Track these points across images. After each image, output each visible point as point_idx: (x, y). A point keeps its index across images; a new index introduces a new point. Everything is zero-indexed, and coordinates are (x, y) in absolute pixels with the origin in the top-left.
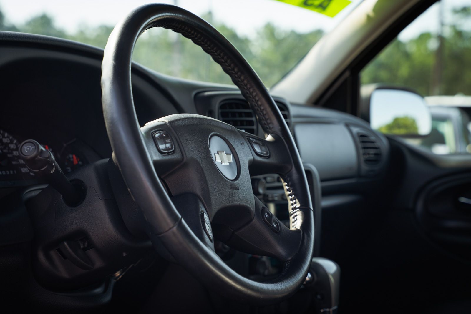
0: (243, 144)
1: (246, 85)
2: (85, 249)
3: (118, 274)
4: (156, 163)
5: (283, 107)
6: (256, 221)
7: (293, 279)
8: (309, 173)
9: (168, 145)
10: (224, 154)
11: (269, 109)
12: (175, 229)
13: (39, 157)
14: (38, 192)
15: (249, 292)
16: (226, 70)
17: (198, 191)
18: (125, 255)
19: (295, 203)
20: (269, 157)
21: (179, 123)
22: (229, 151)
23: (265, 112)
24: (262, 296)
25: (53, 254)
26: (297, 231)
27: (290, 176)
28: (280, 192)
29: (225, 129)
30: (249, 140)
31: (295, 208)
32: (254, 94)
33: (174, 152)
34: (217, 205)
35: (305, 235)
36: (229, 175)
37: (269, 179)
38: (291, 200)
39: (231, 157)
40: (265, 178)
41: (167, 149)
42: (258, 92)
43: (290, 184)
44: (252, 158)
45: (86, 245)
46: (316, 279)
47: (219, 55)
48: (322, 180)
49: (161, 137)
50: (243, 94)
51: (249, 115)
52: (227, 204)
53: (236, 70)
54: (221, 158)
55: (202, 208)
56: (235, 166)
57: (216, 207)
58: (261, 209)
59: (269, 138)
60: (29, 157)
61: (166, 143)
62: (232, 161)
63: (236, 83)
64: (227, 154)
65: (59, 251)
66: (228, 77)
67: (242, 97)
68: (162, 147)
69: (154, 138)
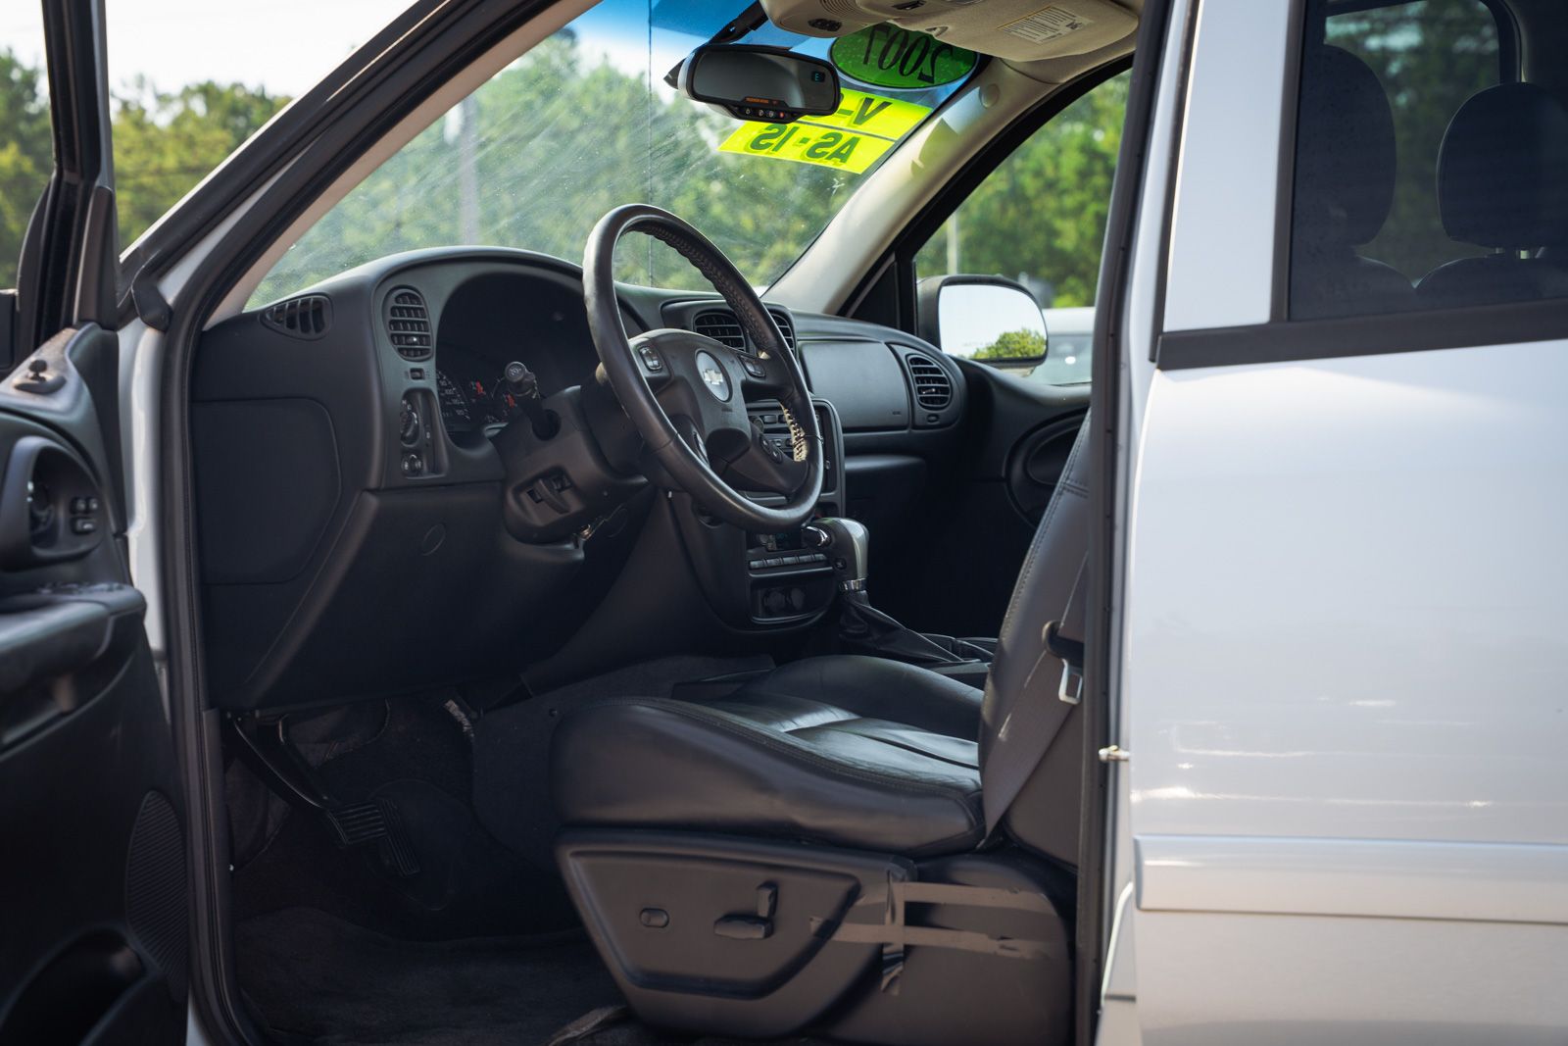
0: (733, 362)
1: (732, 292)
2: (559, 491)
3: (586, 532)
4: (647, 379)
5: (782, 317)
6: (752, 450)
7: (798, 509)
8: (822, 410)
9: (656, 363)
10: (713, 372)
11: (761, 320)
12: (672, 444)
13: (526, 380)
14: (497, 431)
15: (750, 513)
16: (707, 276)
17: (689, 413)
18: (605, 494)
19: (799, 432)
20: (764, 378)
21: (663, 339)
22: (718, 370)
23: (756, 324)
24: (763, 520)
25: (524, 497)
26: (803, 462)
27: (792, 400)
28: (785, 436)
29: (711, 345)
30: (740, 358)
31: (800, 438)
32: (743, 302)
33: (661, 369)
34: (710, 426)
35: (812, 466)
36: (721, 395)
37: (767, 418)
38: (794, 429)
39: (721, 375)
40: (762, 417)
41: (655, 366)
42: (747, 300)
43: (792, 410)
44: (744, 378)
45: (559, 486)
46: (834, 540)
47: (698, 257)
48: (845, 430)
49: (647, 353)
50: (729, 302)
51: (735, 331)
52: (720, 427)
53: (719, 274)
54: (711, 377)
55: (694, 430)
56: (725, 386)
57: (709, 430)
58: (758, 436)
59: (763, 355)
60: (515, 380)
61: (652, 360)
62: (722, 381)
63: (719, 290)
64: (716, 372)
65: (531, 494)
66: (709, 283)
67: (728, 307)
68: (650, 363)
69: (641, 354)
